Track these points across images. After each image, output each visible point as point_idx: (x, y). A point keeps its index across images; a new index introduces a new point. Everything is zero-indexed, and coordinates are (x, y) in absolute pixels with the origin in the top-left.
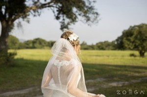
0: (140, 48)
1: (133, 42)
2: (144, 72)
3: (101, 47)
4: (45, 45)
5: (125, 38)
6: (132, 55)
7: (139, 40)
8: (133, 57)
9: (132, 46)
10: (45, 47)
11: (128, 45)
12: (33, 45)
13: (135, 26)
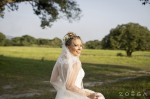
0: (127, 48)
1: (120, 41)
2: (125, 72)
3: (90, 46)
4: (33, 42)
5: (112, 37)
6: (120, 55)
7: (126, 39)
8: (119, 57)
9: (118, 45)
10: (34, 45)
11: (115, 44)
12: (21, 42)
13: (123, 25)
